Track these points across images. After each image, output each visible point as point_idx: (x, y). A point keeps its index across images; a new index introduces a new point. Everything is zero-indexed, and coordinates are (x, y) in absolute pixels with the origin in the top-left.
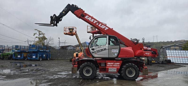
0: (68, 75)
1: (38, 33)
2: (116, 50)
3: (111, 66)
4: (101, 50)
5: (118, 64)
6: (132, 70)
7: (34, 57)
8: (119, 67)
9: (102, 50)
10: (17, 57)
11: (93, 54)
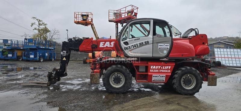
0: (83, 85)
1: (37, 23)
2: (166, 45)
3: (157, 71)
4: (140, 44)
5: (168, 68)
6: (190, 78)
7: (32, 56)
8: (169, 73)
9: (142, 44)
10: (8, 57)
11: (126, 51)
